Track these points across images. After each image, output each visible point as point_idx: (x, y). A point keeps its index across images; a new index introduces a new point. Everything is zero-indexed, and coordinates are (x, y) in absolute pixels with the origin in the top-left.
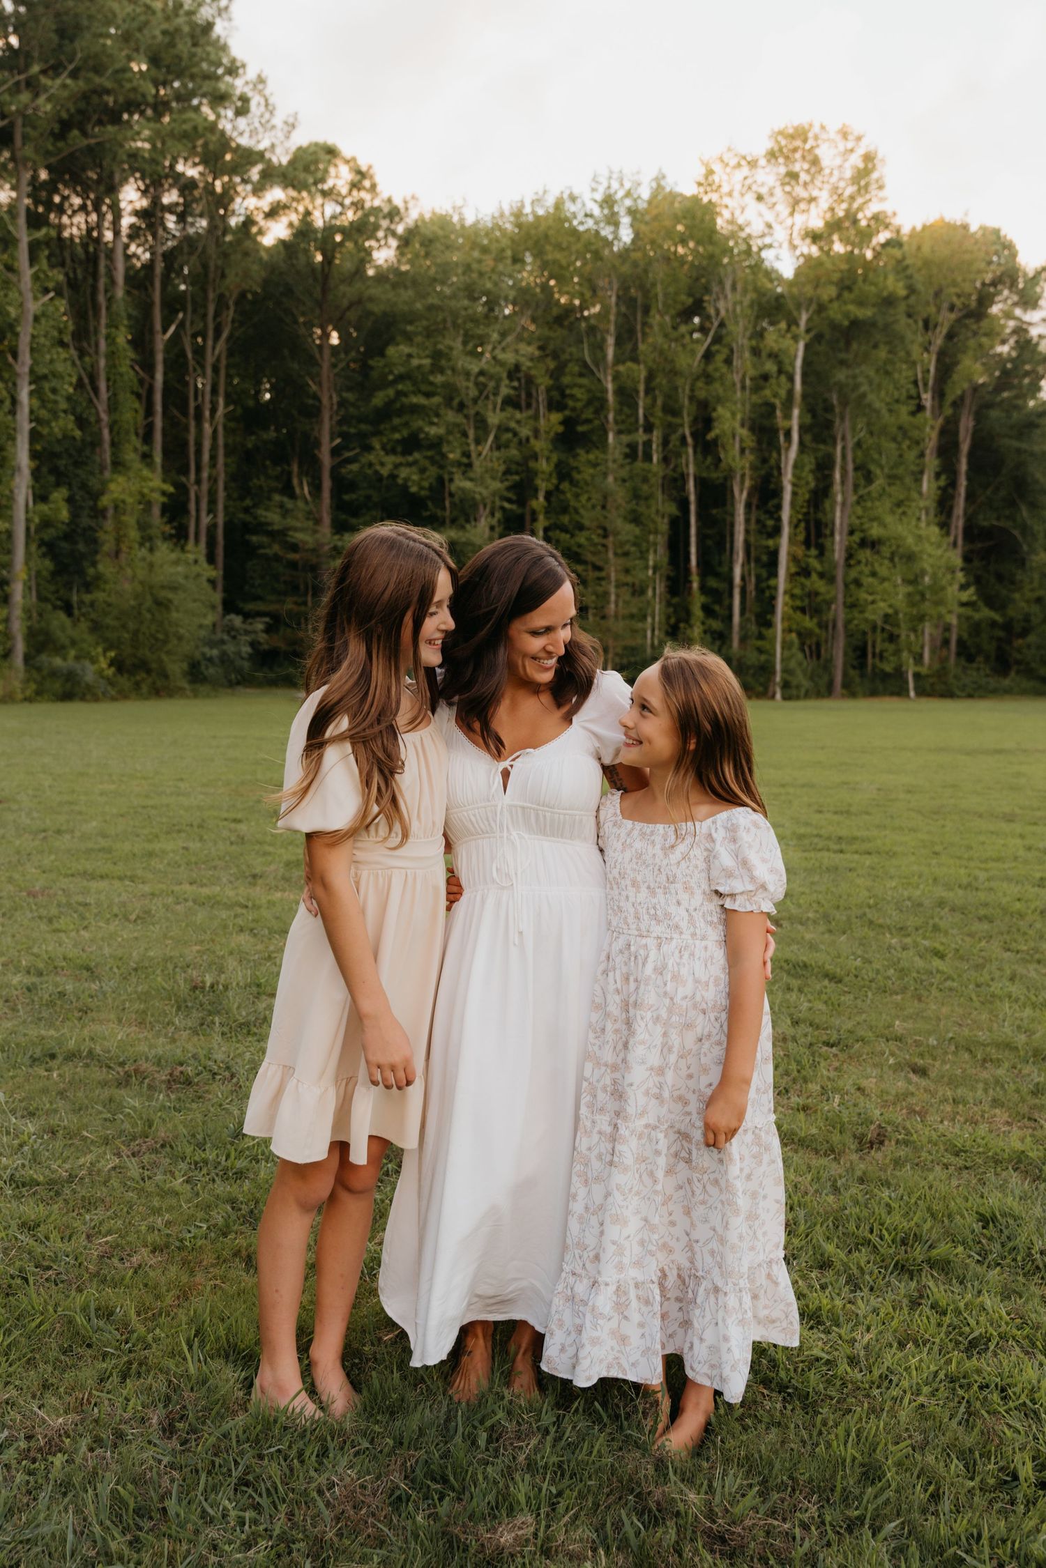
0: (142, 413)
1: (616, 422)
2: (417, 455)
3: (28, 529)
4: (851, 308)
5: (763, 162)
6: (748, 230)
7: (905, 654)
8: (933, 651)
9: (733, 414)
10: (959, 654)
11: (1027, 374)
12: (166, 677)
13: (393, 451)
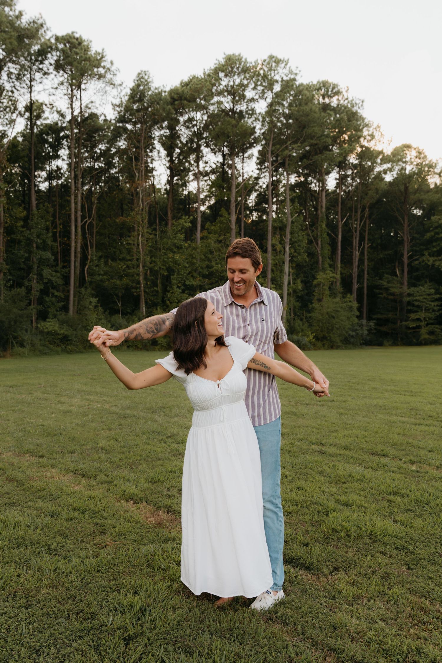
13: (433, 256)
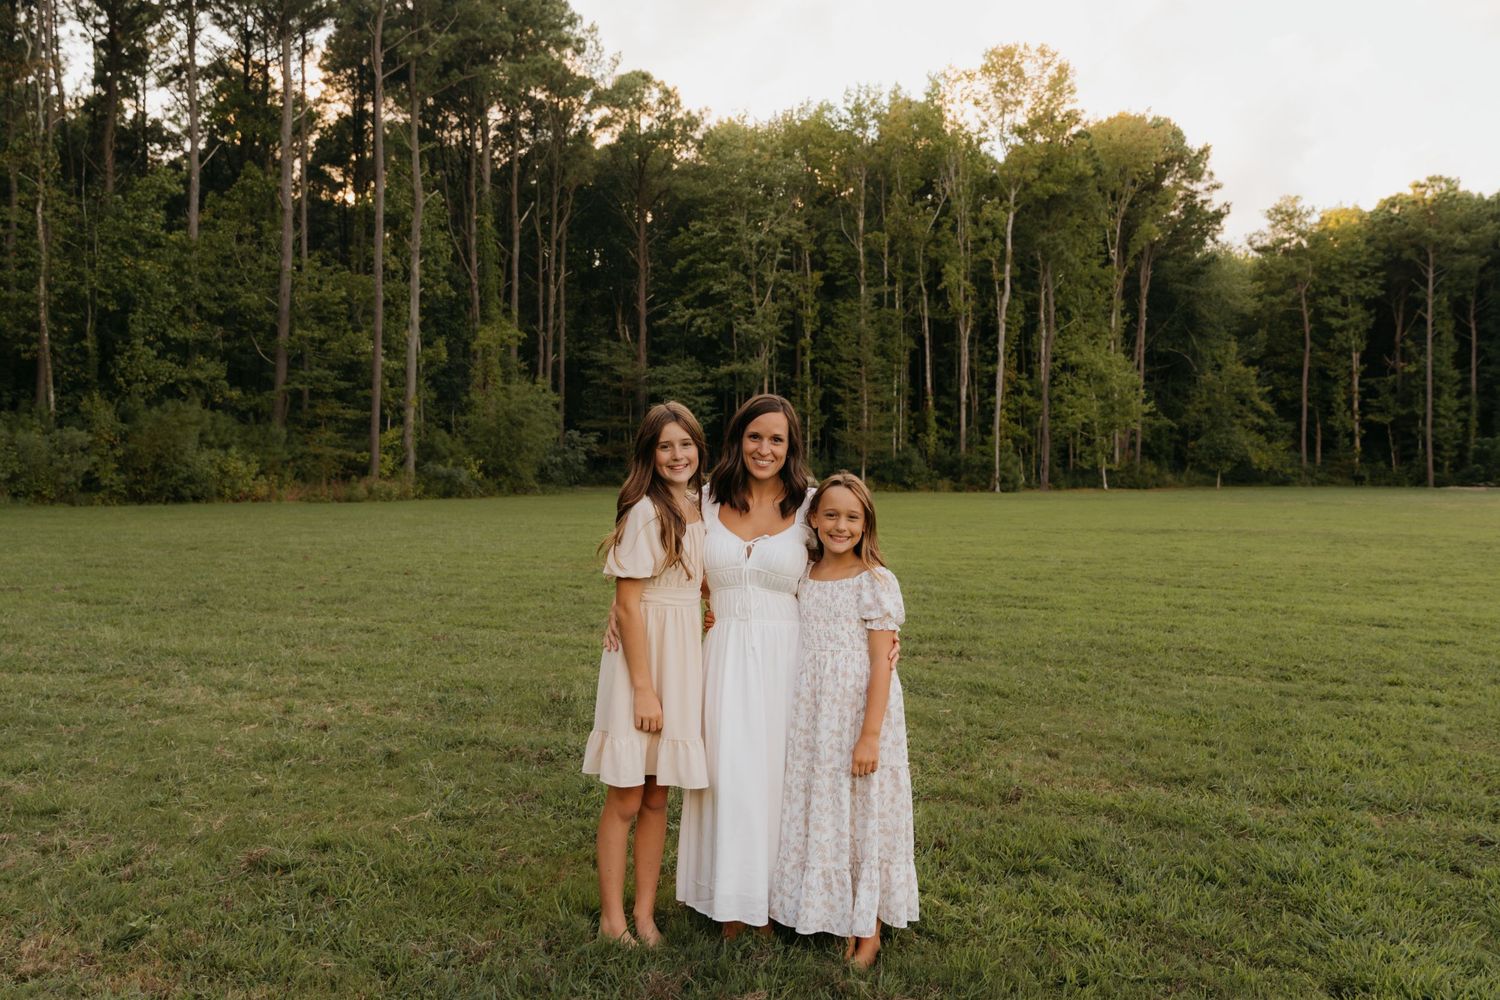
0: (503, 278)
1: (866, 278)
2: (711, 308)
3: (418, 368)
4: (1051, 185)
5: (979, 75)
6: (966, 129)
7: (1099, 455)
8: (1122, 452)
9: (958, 270)
10: (1143, 454)
11: (1194, 232)
12: (521, 479)
13: (690, 306)
